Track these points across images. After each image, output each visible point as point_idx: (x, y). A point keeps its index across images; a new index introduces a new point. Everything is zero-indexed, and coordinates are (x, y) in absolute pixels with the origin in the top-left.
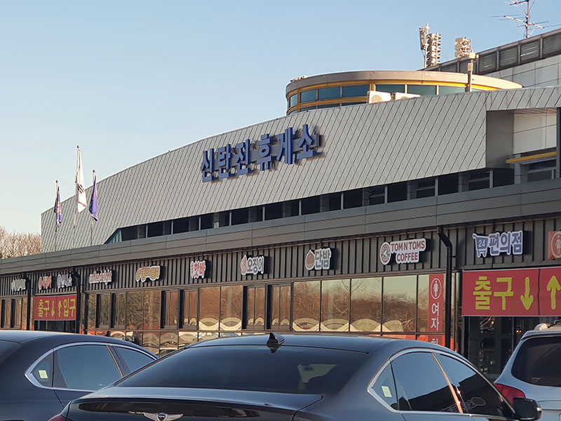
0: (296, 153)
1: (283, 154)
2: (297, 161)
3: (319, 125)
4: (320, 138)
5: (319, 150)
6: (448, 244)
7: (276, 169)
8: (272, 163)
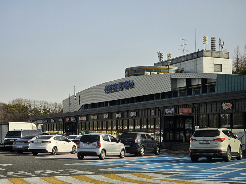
0: (128, 87)
1: (125, 87)
2: (128, 89)
3: (133, 80)
4: (134, 83)
5: (133, 86)
6: (160, 111)
7: (123, 90)
8: (122, 89)
